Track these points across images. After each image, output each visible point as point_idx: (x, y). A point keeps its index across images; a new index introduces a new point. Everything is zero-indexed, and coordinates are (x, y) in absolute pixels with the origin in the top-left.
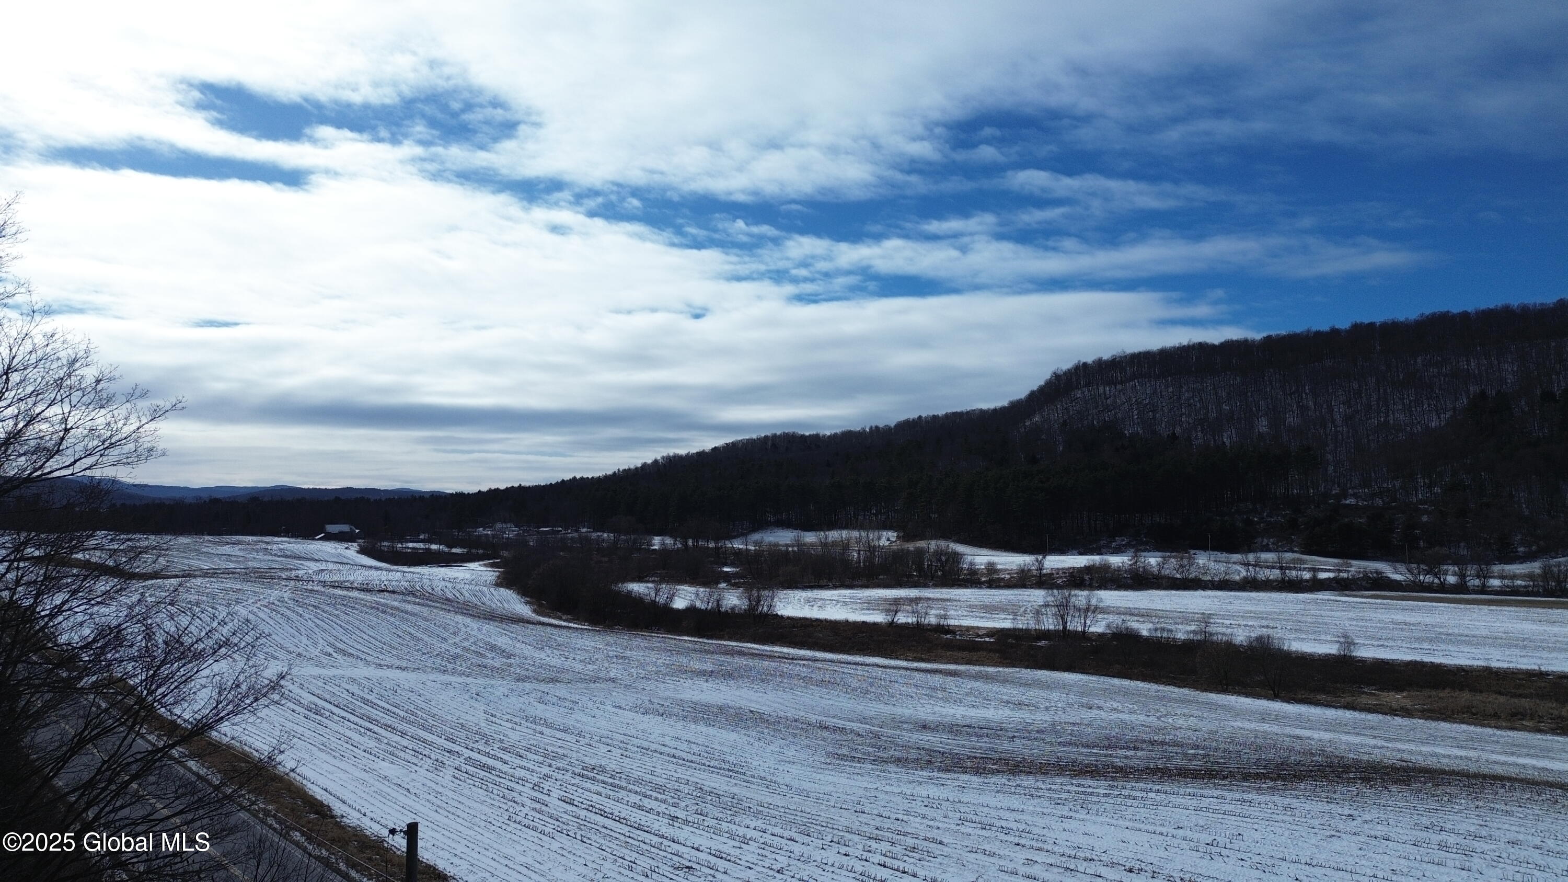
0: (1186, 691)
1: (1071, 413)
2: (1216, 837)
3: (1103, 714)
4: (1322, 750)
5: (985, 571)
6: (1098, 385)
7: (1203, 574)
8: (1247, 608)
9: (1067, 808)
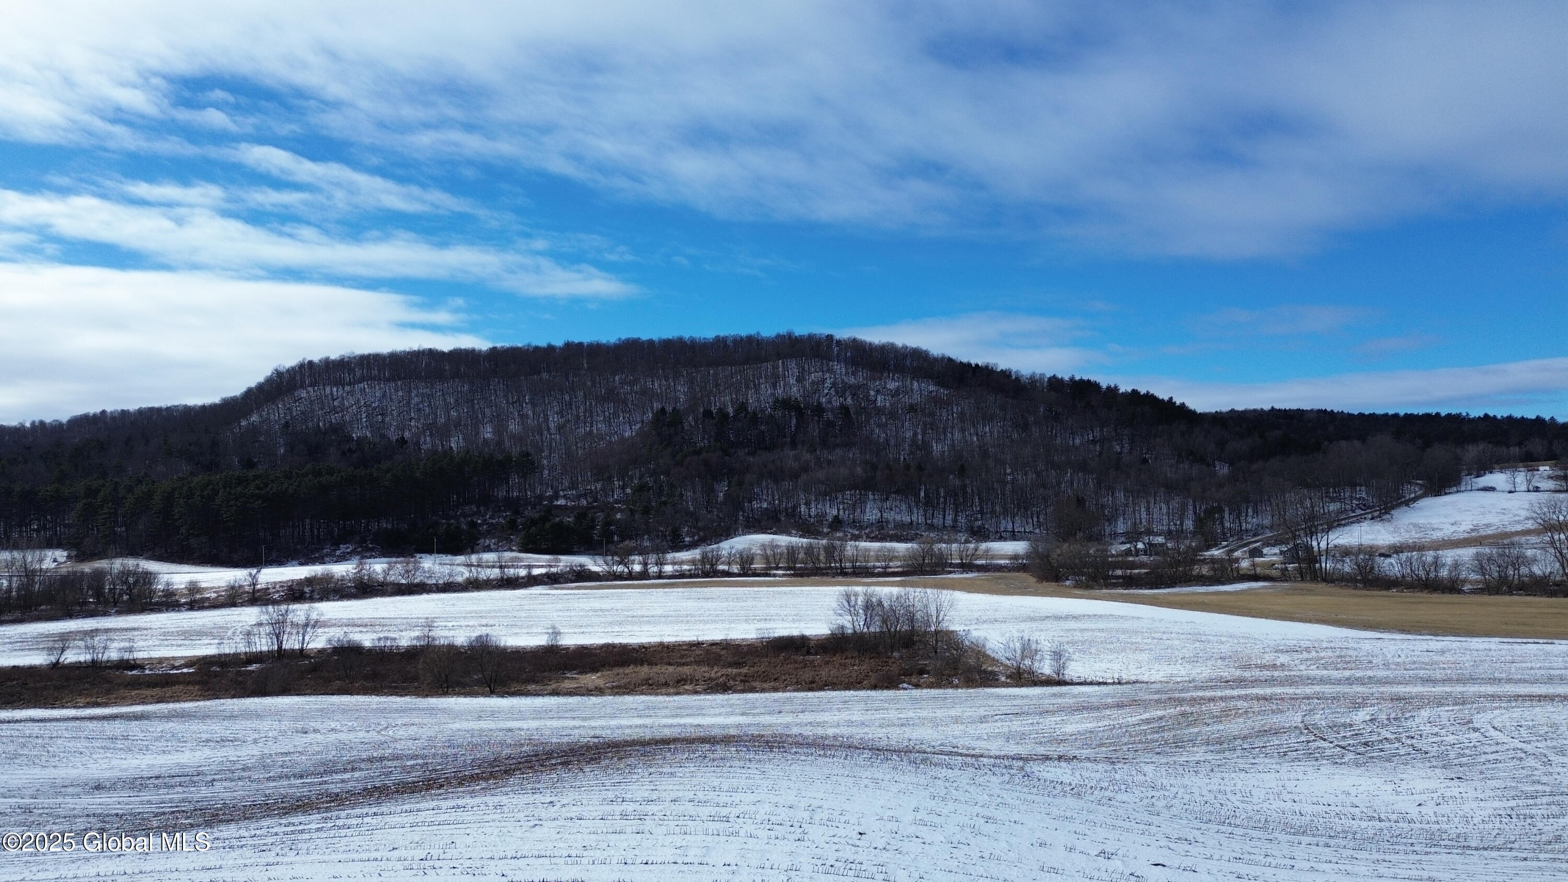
0: (407, 699)
1: (294, 413)
2: (430, 851)
3: (319, 737)
4: (530, 739)
5: (185, 592)
6: (324, 385)
7: (428, 578)
8: (468, 609)
9: (273, 853)
